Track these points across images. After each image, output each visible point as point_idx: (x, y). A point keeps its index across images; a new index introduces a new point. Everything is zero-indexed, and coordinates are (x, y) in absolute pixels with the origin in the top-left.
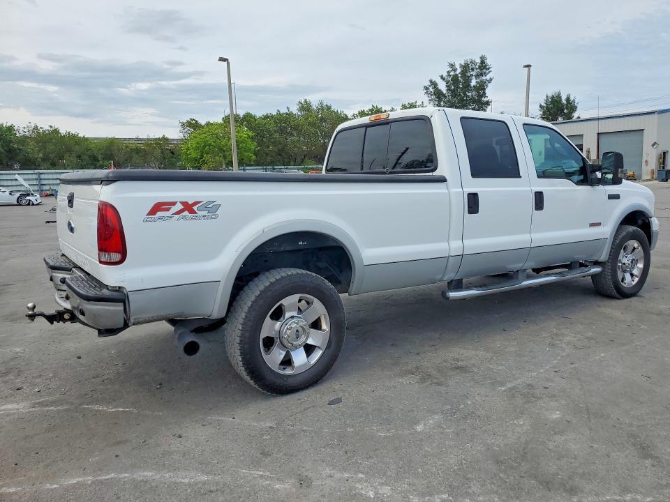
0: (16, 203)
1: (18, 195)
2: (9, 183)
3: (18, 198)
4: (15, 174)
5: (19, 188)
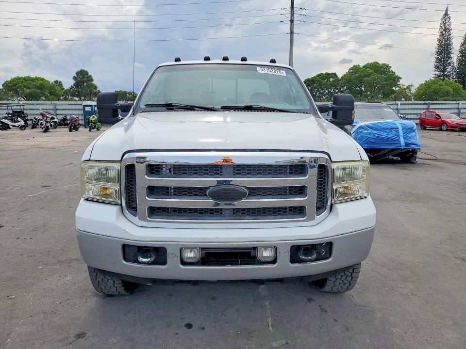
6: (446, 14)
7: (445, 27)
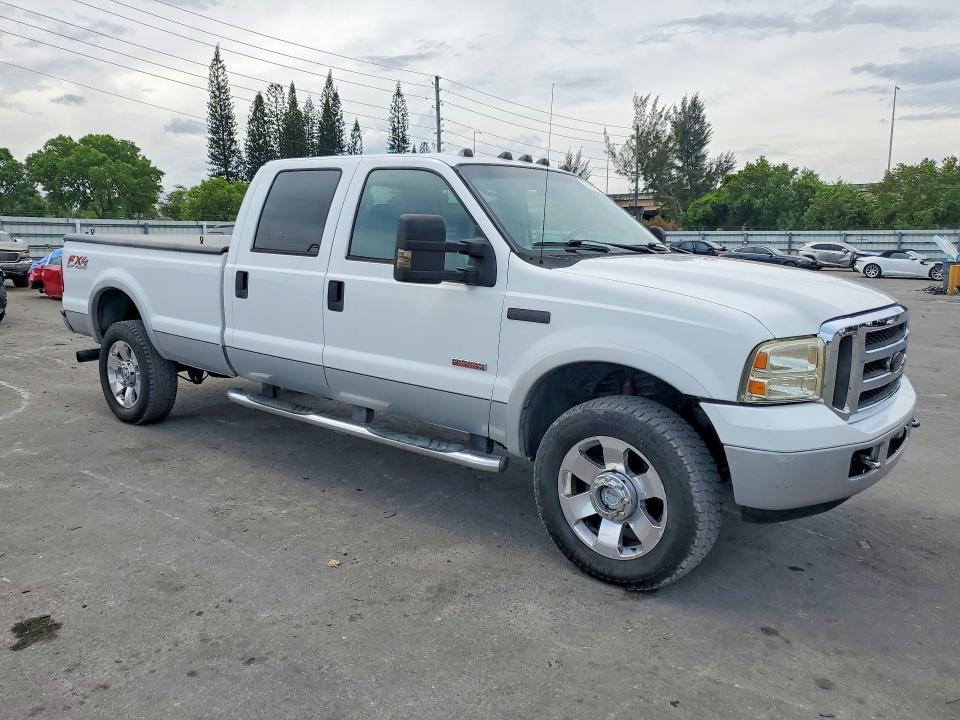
0: (927, 276)
1: (932, 264)
2: (921, 248)
3: (932, 269)
4: (934, 235)
5: (932, 256)
6: (217, 59)
7: (218, 84)
